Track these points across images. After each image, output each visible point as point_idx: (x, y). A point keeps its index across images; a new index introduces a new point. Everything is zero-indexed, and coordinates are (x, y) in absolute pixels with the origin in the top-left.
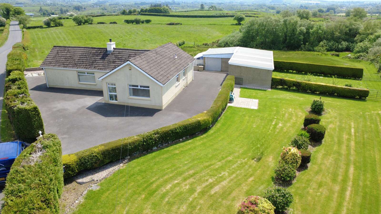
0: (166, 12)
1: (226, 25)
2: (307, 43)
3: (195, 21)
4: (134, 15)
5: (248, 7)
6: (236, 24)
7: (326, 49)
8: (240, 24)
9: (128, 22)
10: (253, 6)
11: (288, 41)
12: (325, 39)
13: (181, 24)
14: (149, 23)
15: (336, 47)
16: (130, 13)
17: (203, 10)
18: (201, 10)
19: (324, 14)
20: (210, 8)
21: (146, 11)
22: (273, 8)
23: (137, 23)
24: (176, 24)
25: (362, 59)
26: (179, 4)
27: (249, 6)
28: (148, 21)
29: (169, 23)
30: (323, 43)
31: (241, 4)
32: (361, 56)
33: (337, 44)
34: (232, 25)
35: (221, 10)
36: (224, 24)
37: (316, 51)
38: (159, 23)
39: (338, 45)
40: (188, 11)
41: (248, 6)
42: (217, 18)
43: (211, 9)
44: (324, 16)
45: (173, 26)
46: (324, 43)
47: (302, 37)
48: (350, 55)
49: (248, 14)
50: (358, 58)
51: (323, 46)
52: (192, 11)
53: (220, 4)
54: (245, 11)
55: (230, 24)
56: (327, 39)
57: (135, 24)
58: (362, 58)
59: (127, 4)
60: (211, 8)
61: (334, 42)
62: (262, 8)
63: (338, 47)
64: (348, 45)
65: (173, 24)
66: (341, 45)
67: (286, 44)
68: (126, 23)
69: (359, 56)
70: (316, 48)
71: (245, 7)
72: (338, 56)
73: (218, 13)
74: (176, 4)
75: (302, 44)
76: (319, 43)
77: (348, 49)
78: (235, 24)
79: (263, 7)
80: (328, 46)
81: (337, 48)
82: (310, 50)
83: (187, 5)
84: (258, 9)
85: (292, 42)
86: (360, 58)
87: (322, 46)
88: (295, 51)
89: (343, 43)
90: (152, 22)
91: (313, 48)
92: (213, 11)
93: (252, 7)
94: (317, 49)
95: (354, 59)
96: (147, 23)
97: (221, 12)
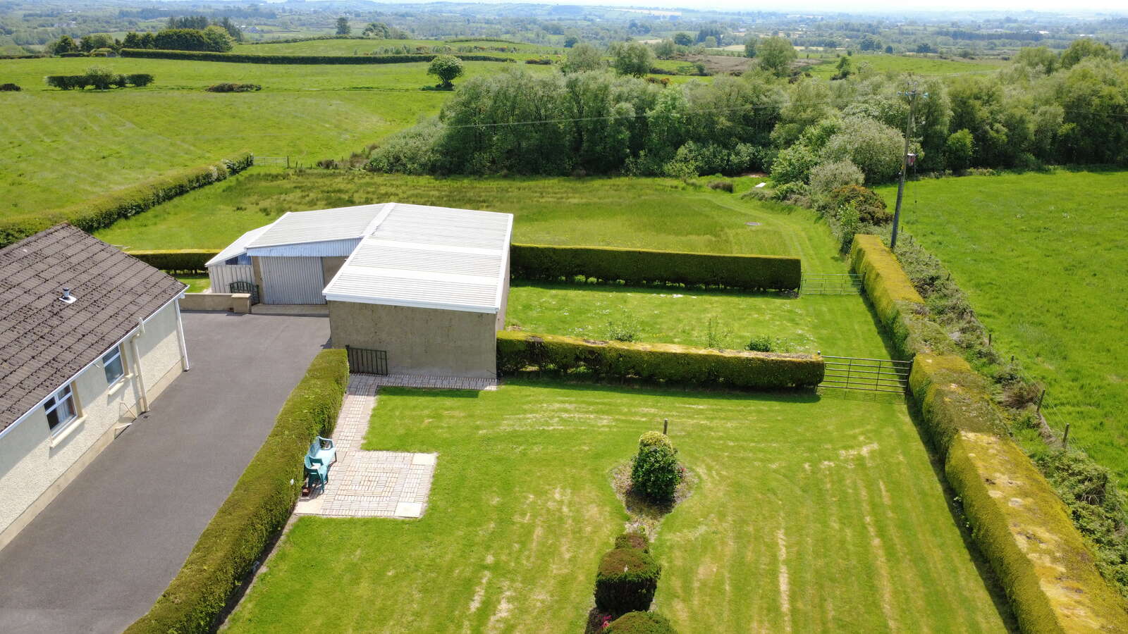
0: (217, 43)
1: (407, 90)
2: (642, 153)
3: (309, 78)
4: (97, 55)
5: (486, 26)
6: (438, 88)
7: (697, 168)
8: (448, 87)
9: (63, 83)
10: (500, 23)
11: (585, 145)
12: (692, 139)
13: (259, 89)
14: (145, 85)
15: (722, 160)
16: (88, 47)
17: (346, 38)
18: (337, 38)
19: (693, 48)
20: (367, 30)
21: (146, 41)
22: (557, 31)
23: (98, 87)
24: (242, 87)
25: (796, 201)
26: (272, 15)
27: (488, 22)
28: (141, 81)
29: (217, 83)
30: (686, 151)
31: (467, 18)
32: (792, 192)
33: (725, 152)
34: (423, 89)
35: (402, 37)
36: (399, 86)
37: (669, 176)
38: (184, 83)
39: (729, 155)
40: (295, 41)
41: (486, 23)
42: (382, 65)
43: (371, 35)
44: (690, 55)
45: (230, 94)
46: (690, 151)
47: (625, 134)
48: (761, 185)
49: (483, 49)
50: (785, 198)
51: (686, 160)
52: (310, 39)
53: (403, 16)
54: (475, 40)
55: (417, 86)
56: (698, 139)
57: (90, 91)
58: (794, 196)
59: (90, 14)
60: (371, 30)
61: (715, 145)
62: (527, 30)
63: (728, 160)
64: (754, 154)
65: (230, 89)
66: (737, 154)
67: (580, 156)
68: (58, 88)
69: (787, 192)
70: (667, 167)
71: (479, 25)
72: (729, 189)
73: (392, 46)
74: (262, 15)
75: (628, 156)
76: (677, 149)
77: (756, 167)
78: (433, 85)
79: (529, 27)
80: (700, 157)
81: (727, 164)
82: (650, 174)
83: (299, 20)
84: (514, 34)
85: (598, 148)
86: (789, 200)
87: (685, 158)
88: (610, 178)
89: (741, 147)
90: (157, 82)
91: (661, 167)
92: (375, 42)
93: (499, 26)
94: (670, 168)
95: (774, 200)
96: (138, 86)
97: (400, 44)
